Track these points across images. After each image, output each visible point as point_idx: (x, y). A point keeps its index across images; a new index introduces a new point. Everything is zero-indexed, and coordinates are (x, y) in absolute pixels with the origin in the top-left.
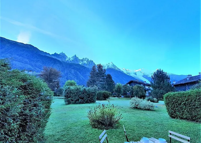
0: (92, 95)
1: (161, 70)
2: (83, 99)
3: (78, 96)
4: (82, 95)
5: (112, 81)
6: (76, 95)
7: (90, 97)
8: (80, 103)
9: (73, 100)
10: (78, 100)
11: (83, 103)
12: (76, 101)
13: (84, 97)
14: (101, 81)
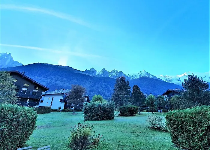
0: (108, 111)
1: (195, 75)
2: (98, 115)
3: (94, 112)
4: (97, 111)
5: (140, 93)
6: (91, 112)
7: (105, 113)
8: (96, 120)
9: (89, 117)
10: (94, 116)
11: (98, 120)
12: (92, 117)
13: (99, 113)
14: (124, 94)
